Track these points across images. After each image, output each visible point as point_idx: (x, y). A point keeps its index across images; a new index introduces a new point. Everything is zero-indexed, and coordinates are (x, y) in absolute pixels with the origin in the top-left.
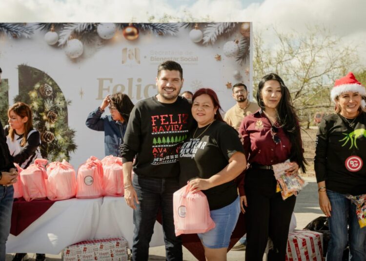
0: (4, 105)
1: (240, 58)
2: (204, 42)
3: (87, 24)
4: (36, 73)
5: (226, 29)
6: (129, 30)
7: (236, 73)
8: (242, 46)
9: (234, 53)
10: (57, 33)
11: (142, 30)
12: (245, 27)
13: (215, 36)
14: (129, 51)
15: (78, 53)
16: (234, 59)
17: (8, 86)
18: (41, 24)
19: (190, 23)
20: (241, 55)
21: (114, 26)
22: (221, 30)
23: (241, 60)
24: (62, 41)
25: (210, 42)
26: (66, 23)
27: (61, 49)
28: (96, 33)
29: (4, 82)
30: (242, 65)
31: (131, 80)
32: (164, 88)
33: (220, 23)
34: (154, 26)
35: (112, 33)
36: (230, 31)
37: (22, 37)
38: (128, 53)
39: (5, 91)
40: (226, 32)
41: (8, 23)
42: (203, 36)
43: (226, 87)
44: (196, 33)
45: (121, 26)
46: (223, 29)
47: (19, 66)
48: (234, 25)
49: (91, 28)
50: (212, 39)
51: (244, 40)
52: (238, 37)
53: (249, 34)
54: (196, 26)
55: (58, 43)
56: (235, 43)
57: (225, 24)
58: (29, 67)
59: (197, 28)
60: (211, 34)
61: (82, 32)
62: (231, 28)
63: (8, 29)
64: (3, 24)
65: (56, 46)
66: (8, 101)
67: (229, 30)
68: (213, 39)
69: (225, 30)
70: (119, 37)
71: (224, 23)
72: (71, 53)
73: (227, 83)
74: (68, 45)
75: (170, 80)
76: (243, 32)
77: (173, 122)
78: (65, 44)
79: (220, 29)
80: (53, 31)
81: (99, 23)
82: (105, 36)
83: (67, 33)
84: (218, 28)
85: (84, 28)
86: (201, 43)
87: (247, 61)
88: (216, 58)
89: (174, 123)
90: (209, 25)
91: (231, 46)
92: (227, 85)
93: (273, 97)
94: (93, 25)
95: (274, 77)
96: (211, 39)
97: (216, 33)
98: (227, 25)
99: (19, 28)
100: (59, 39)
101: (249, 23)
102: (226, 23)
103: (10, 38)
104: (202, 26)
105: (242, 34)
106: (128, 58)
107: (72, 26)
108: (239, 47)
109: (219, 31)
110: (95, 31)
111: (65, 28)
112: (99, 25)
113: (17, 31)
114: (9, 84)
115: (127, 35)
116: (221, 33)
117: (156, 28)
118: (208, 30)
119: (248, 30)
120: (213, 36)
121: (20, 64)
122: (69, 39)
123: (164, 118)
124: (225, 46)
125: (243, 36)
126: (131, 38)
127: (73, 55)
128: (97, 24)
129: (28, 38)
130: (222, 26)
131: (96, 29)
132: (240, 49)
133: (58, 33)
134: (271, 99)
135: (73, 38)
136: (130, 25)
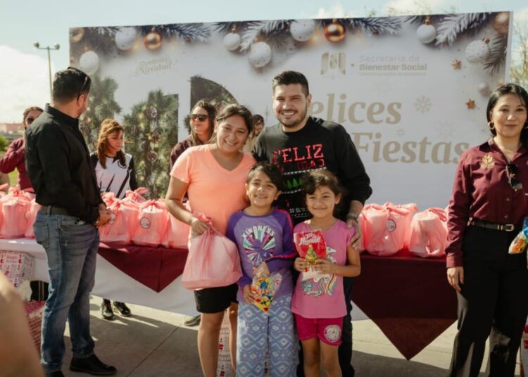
0: (172, 127)
1: (490, 65)
2: (437, 43)
3: (278, 21)
4: (211, 87)
5: (472, 23)
6: (332, 28)
7: (482, 86)
8: (496, 48)
9: (481, 58)
10: (239, 34)
11: (351, 28)
12: (501, 19)
13: (455, 34)
14: (332, 56)
15: (264, 61)
16: (481, 66)
17: (178, 103)
18: (220, 24)
19: (418, 17)
20: (492, 60)
21: (313, 23)
22: (464, 25)
23: (491, 68)
24: (245, 45)
25: (446, 43)
26: (251, 22)
27: (244, 55)
28: (289, 34)
29: (174, 99)
30: (492, 75)
31: (331, 97)
32: (280, 111)
33: (464, 14)
34: (366, 22)
35: (310, 33)
36: (477, 26)
37: (197, 41)
38: (329, 60)
39: (175, 110)
40: (472, 27)
41: (182, 24)
42: (437, 34)
43: (467, 106)
44: (426, 30)
45: (323, 23)
46: (466, 23)
47: (192, 78)
48: (484, 17)
49: (283, 26)
50: (449, 39)
51: (498, 38)
52: (490, 33)
53: (507, 29)
54: (427, 20)
55: (240, 48)
56: (484, 42)
57: (470, 16)
58: (203, 79)
59: (428, 23)
60: (448, 30)
61: (271, 33)
62: (479, 22)
63: (181, 32)
64: (175, 25)
65: (238, 51)
66: (177, 122)
67: (476, 24)
68: (451, 38)
69: (469, 25)
70: (318, 38)
71: (469, 14)
72: (255, 61)
73: (468, 101)
74: (253, 50)
75: (287, 99)
76: (497, 27)
77: (298, 158)
78: (249, 49)
79: (462, 23)
80: (234, 32)
81: (293, 20)
82: (300, 37)
83: (251, 34)
84: (460, 21)
85: (274, 27)
86: (433, 44)
87: (501, 68)
88: (454, 65)
89: (300, 159)
90: (446, 18)
91: (478, 47)
92: (468, 104)
93: (510, 120)
94: (285, 23)
95: (513, 90)
96: (447, 38)
97: (456, 29)
98: (474, 18)
99: (194, 30)
100: (241, 42)
101: (508, 13)
102: (473, 14)
103: (183, 43)
104: (435, 19)
105: (496, 30)
106: (329, 66)
107: (258, 25)
108: (489, 49)
109: (460, 26)
110: (287, 30)
111: (250, 27)
112: (293, 23)
113: (191, 33)
114: (179, 101)
115: (329, 35)
116: (464, 29)
117: (369, 25)
118: (444, 25)
119: (506, 24)
120: (451, 33)
121: (193, 76)
122: (254, 42)
123: (286, 153)
124: (468, 48)
125: (496, 33)
126: (334, 38)
127: (258, 63)
128: (290, 21)
129: (204, 42)
130: (465, 19)
131: (289, 28)
132: (490, 52)
133: (241, 35)
134: (507, 123)
135: (259, 41)
136: (334, 21)
